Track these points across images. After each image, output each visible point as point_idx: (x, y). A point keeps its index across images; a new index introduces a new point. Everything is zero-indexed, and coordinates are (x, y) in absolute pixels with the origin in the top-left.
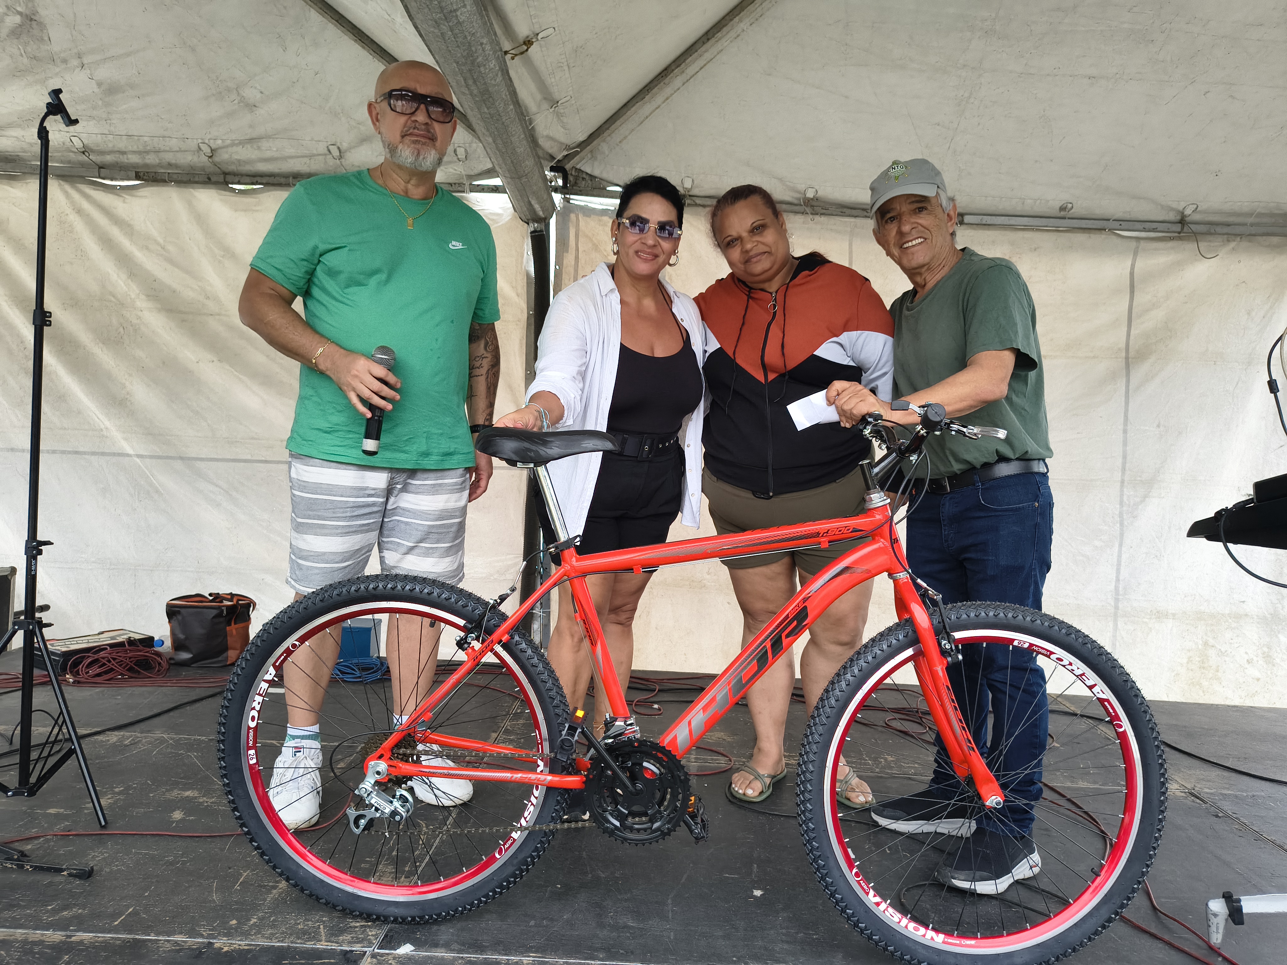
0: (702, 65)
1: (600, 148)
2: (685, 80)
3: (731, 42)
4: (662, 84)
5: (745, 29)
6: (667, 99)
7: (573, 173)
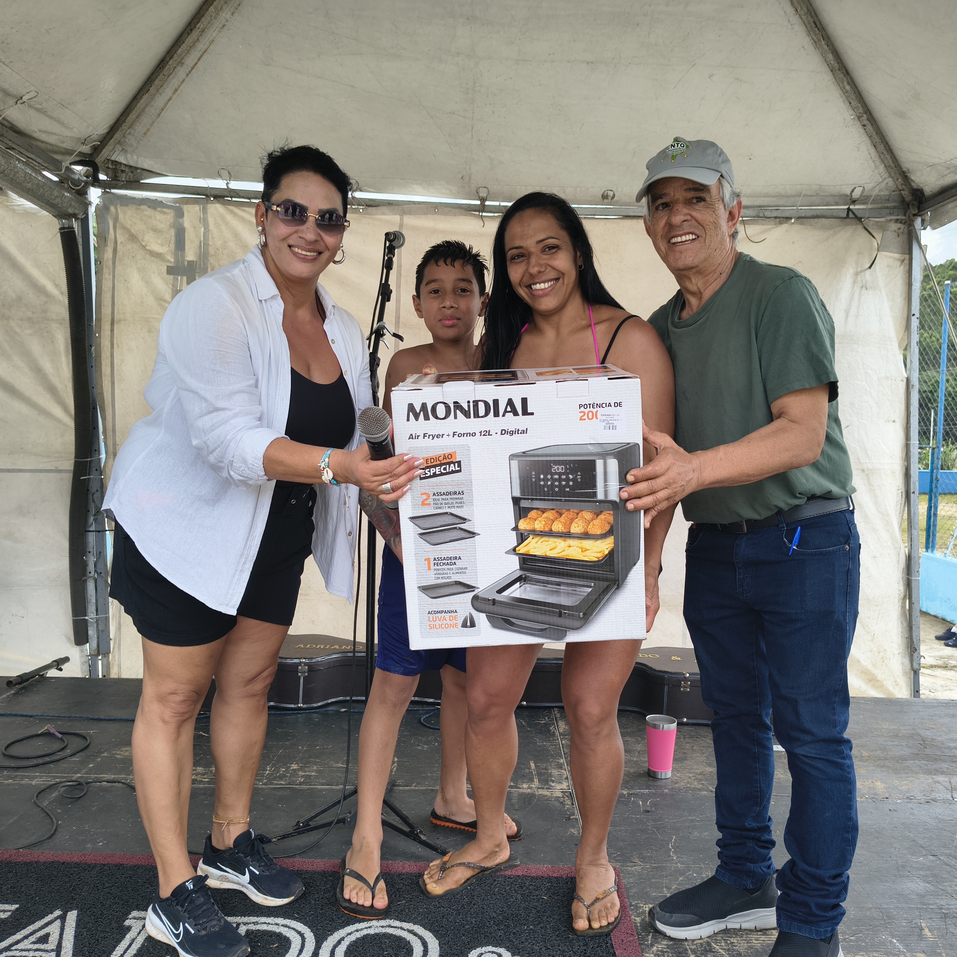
0: (199, 56)
1: (127, 141)
2: (188, 72)
3: (219, 32)
4: (161, 75)
5: (228, 19)
6: (176, 90)
7: (110, 166)
